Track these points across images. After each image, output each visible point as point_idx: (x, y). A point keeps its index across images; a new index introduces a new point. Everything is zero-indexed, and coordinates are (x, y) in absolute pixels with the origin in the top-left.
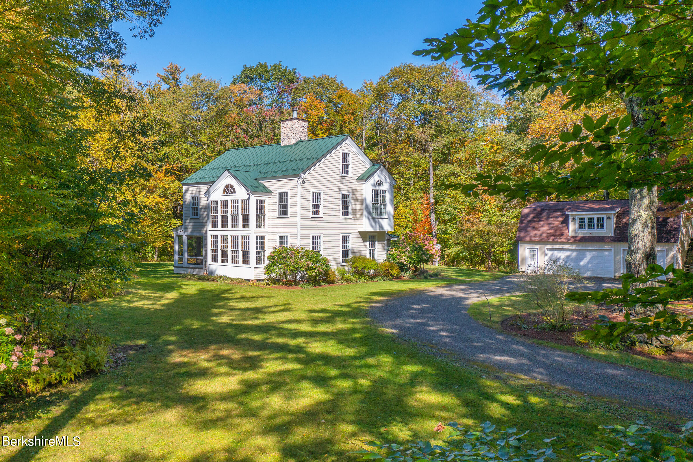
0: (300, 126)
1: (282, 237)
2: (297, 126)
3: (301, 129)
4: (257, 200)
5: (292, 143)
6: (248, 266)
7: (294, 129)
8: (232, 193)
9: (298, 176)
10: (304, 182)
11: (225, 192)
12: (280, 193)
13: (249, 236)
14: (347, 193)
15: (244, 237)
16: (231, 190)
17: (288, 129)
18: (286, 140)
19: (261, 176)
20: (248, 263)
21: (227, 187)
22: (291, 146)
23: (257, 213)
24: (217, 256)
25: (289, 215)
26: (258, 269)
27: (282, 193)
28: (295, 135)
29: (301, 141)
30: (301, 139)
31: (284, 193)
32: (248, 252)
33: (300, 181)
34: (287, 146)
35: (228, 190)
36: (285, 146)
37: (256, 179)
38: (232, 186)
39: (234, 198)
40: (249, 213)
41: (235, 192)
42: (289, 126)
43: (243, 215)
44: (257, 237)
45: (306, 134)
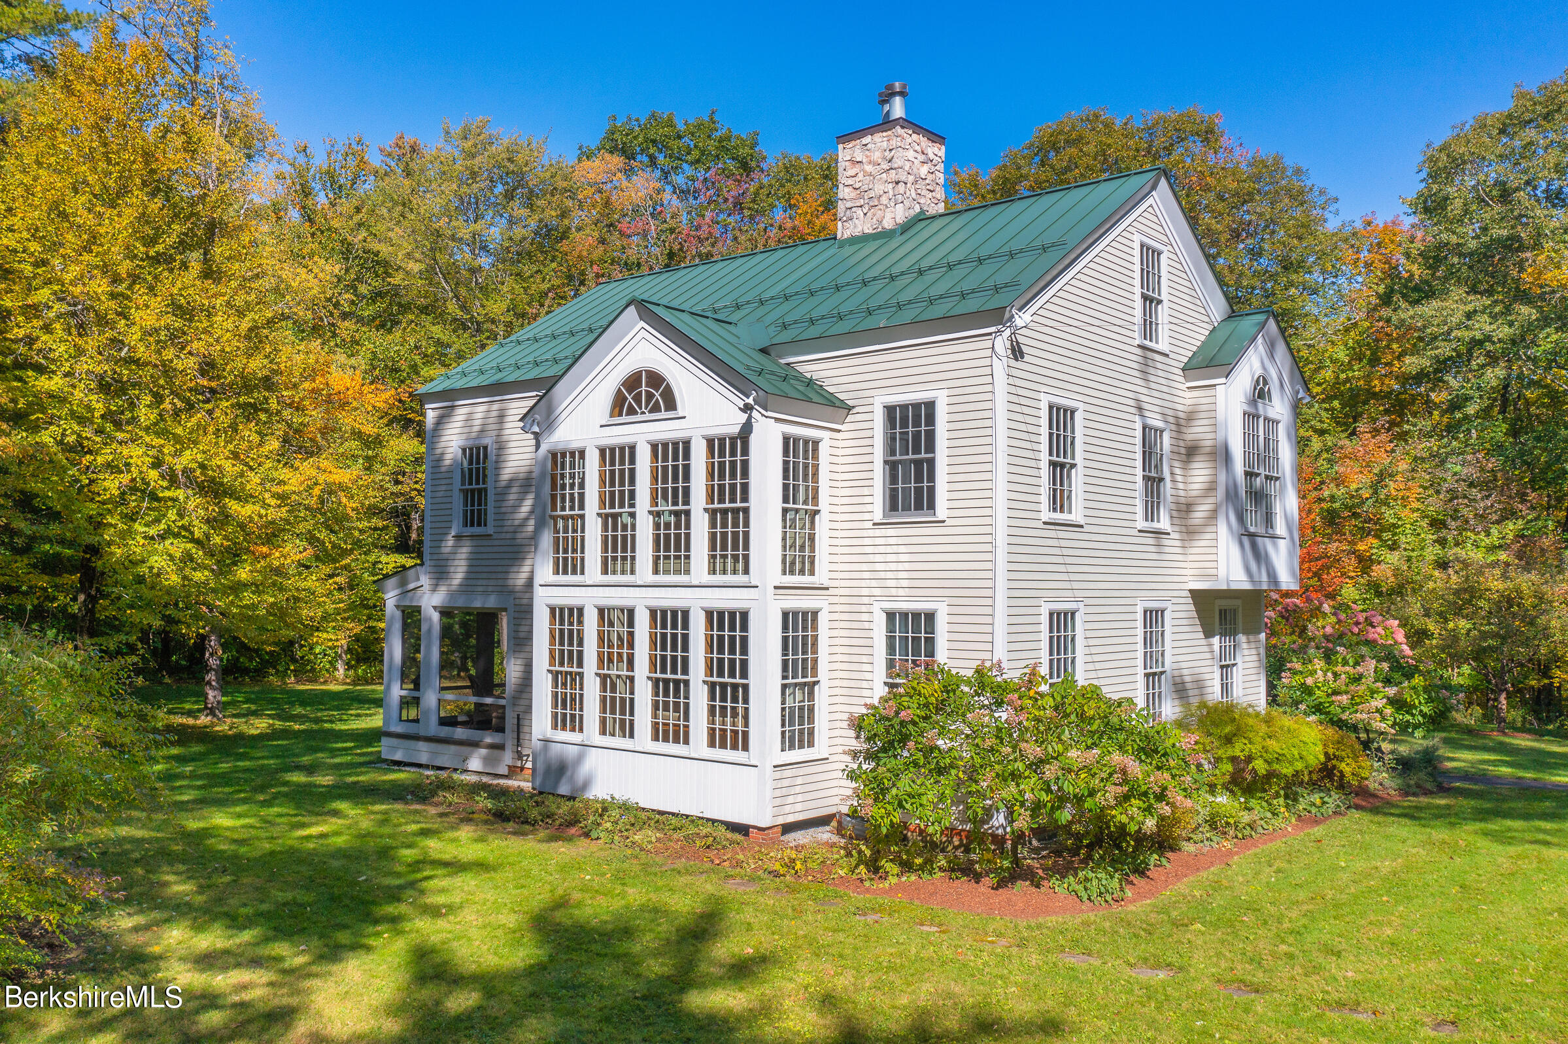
0: (921, 158)
1: (904, 615)
2: (911, 154)
3: (924, 170)
4: (786, 439)
5: (888, 224)
6: (738, 756)
7: (897, 163)
8: (656, 409)
9: (997, 316)
10: (1017, 352)
11: (620, 406)
12: (890, 410)
13: (745, 615)
14: (1160, 424)
15: (716, 618)
16: (650, 396)
17: (869, 168)
18: (860, 212)
19: (786, 336)
20: (740, 741)
21: (632, 382)
22: (885, 235)
23: (786, 499)
24: (577, 701)
25: (942, 510)
26: (788, 773)
27: (904, 407)
28: (901, 187)
29: (922, 218)
30: (922, 212)
31: (916, 406)
32: (741, 693)
33: (1002, 344)
34: (865, 238)
35: (637, 399)
36: (854, 240)
37: (764, 351)
38: (655, 379)
39: (664, 429)
40: (745, 498)
41: (671, 404)
42: (877, 156)
43: (713, 513)
44: (785, 615)
45: (940, 194)
